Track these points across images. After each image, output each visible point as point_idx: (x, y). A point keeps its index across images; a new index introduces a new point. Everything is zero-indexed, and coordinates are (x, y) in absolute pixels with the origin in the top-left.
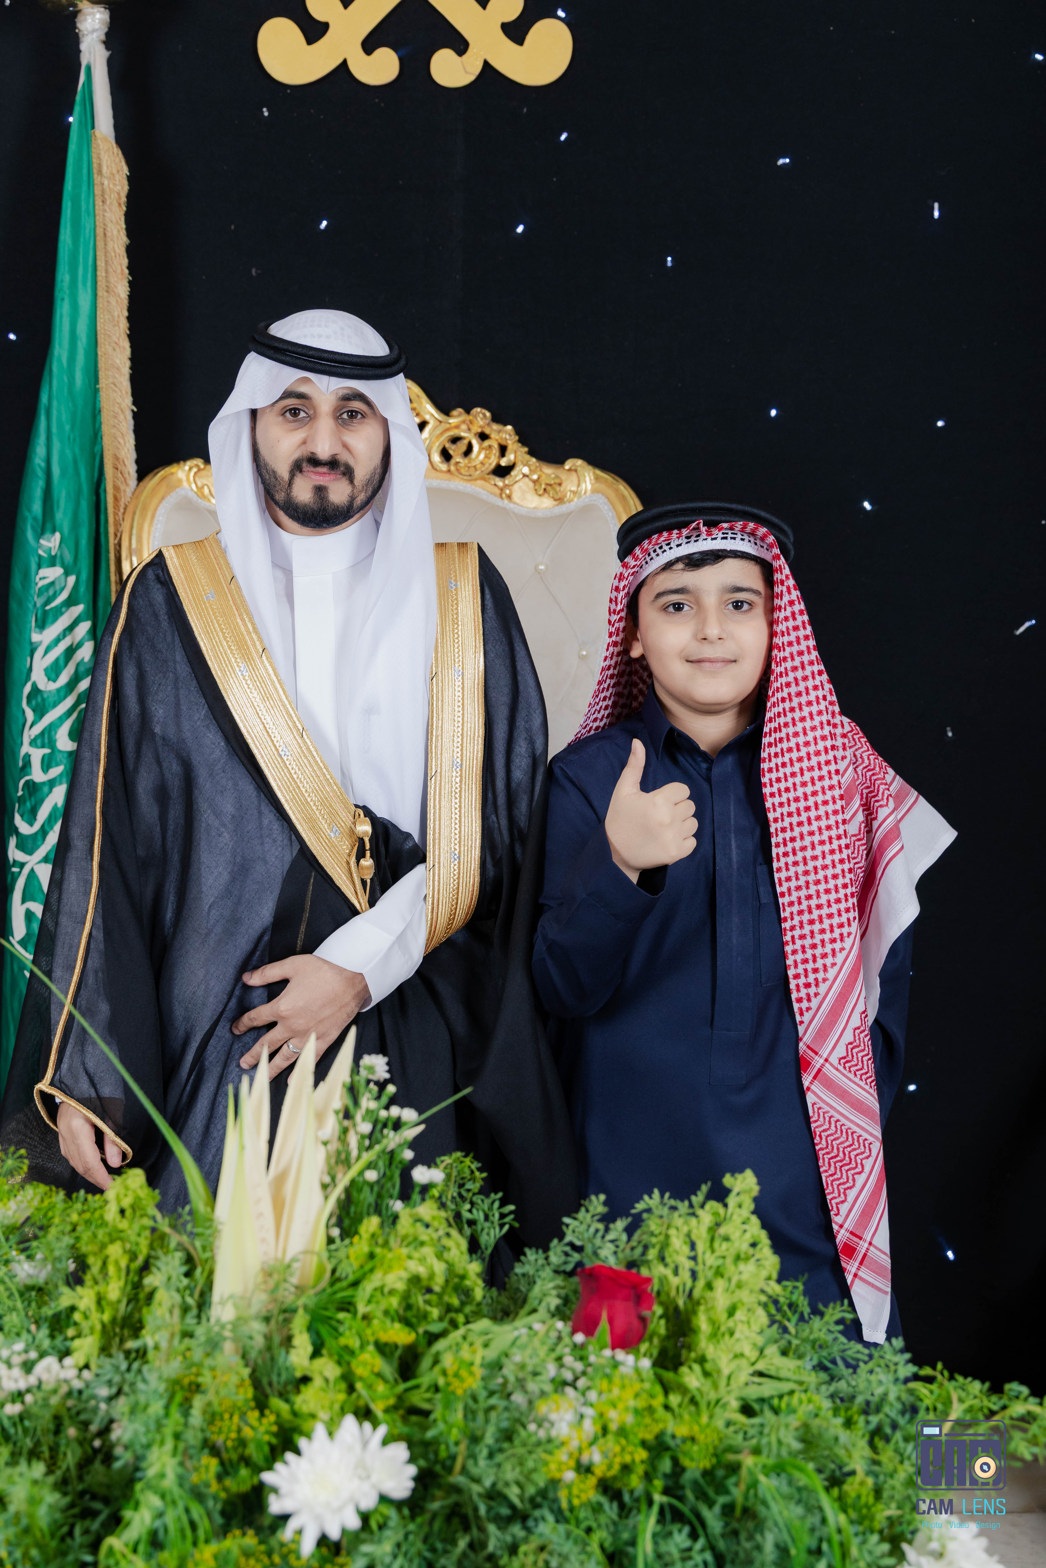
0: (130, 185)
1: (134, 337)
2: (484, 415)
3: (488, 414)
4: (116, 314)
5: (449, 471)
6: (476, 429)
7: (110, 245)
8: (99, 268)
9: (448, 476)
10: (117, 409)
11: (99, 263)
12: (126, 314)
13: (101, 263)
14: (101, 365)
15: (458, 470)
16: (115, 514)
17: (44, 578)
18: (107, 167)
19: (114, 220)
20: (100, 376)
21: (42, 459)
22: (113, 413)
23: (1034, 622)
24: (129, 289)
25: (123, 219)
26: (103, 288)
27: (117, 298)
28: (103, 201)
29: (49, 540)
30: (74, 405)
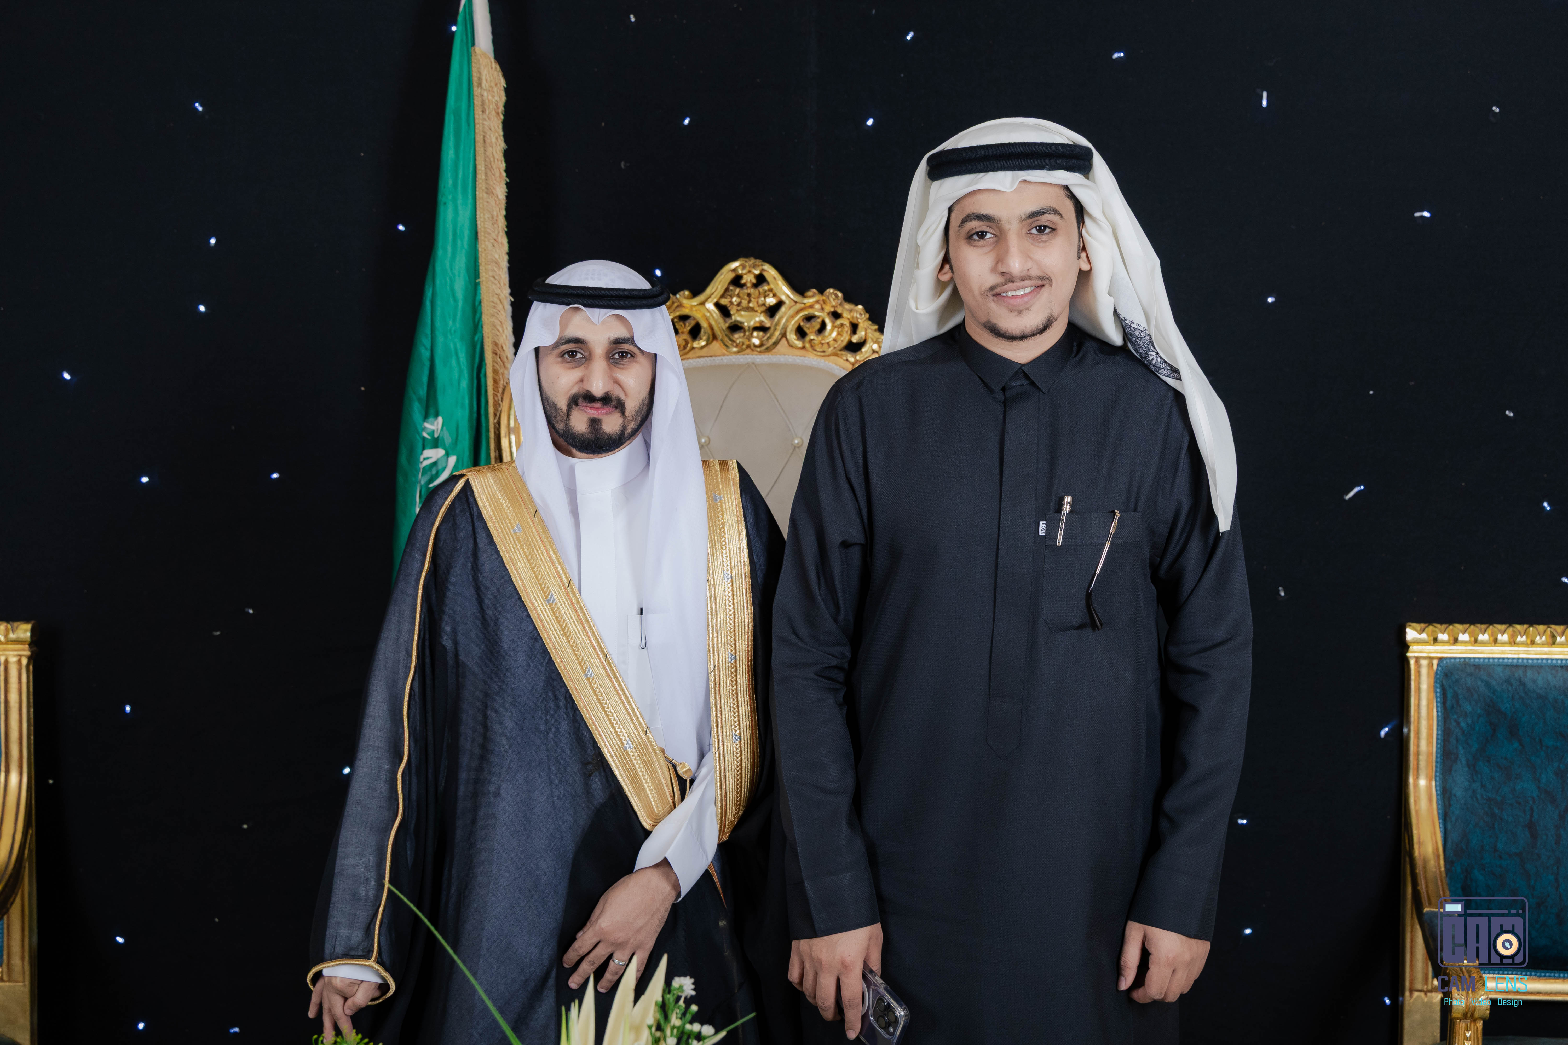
0: (507, 96)
1: (510, 234)
2: (837, 296)
3: (840, 294)
4: (495, 213)
5: (804, 348)
6: (829, 309)
7: (490, 150)
8: (479, 172)
9: (803, 352)
10: (496, 300)
11: (479, 167)
12: (504, 213)
13: (481, 168)
14: (482, 260)
15: (812, 346)
16: (495, 395)
17: (428, 458)
18: (486, 80)
19: (493, 129)
20: (481, 271)
21: (426, 349)
22: (492, 304)
23: (1362, 487)
24: (507, 190)
25: (501, 127)
26: (483, 190)
27: (496, 199)
28: (483, 112)
29: (432, 424)
30: (455, 300)
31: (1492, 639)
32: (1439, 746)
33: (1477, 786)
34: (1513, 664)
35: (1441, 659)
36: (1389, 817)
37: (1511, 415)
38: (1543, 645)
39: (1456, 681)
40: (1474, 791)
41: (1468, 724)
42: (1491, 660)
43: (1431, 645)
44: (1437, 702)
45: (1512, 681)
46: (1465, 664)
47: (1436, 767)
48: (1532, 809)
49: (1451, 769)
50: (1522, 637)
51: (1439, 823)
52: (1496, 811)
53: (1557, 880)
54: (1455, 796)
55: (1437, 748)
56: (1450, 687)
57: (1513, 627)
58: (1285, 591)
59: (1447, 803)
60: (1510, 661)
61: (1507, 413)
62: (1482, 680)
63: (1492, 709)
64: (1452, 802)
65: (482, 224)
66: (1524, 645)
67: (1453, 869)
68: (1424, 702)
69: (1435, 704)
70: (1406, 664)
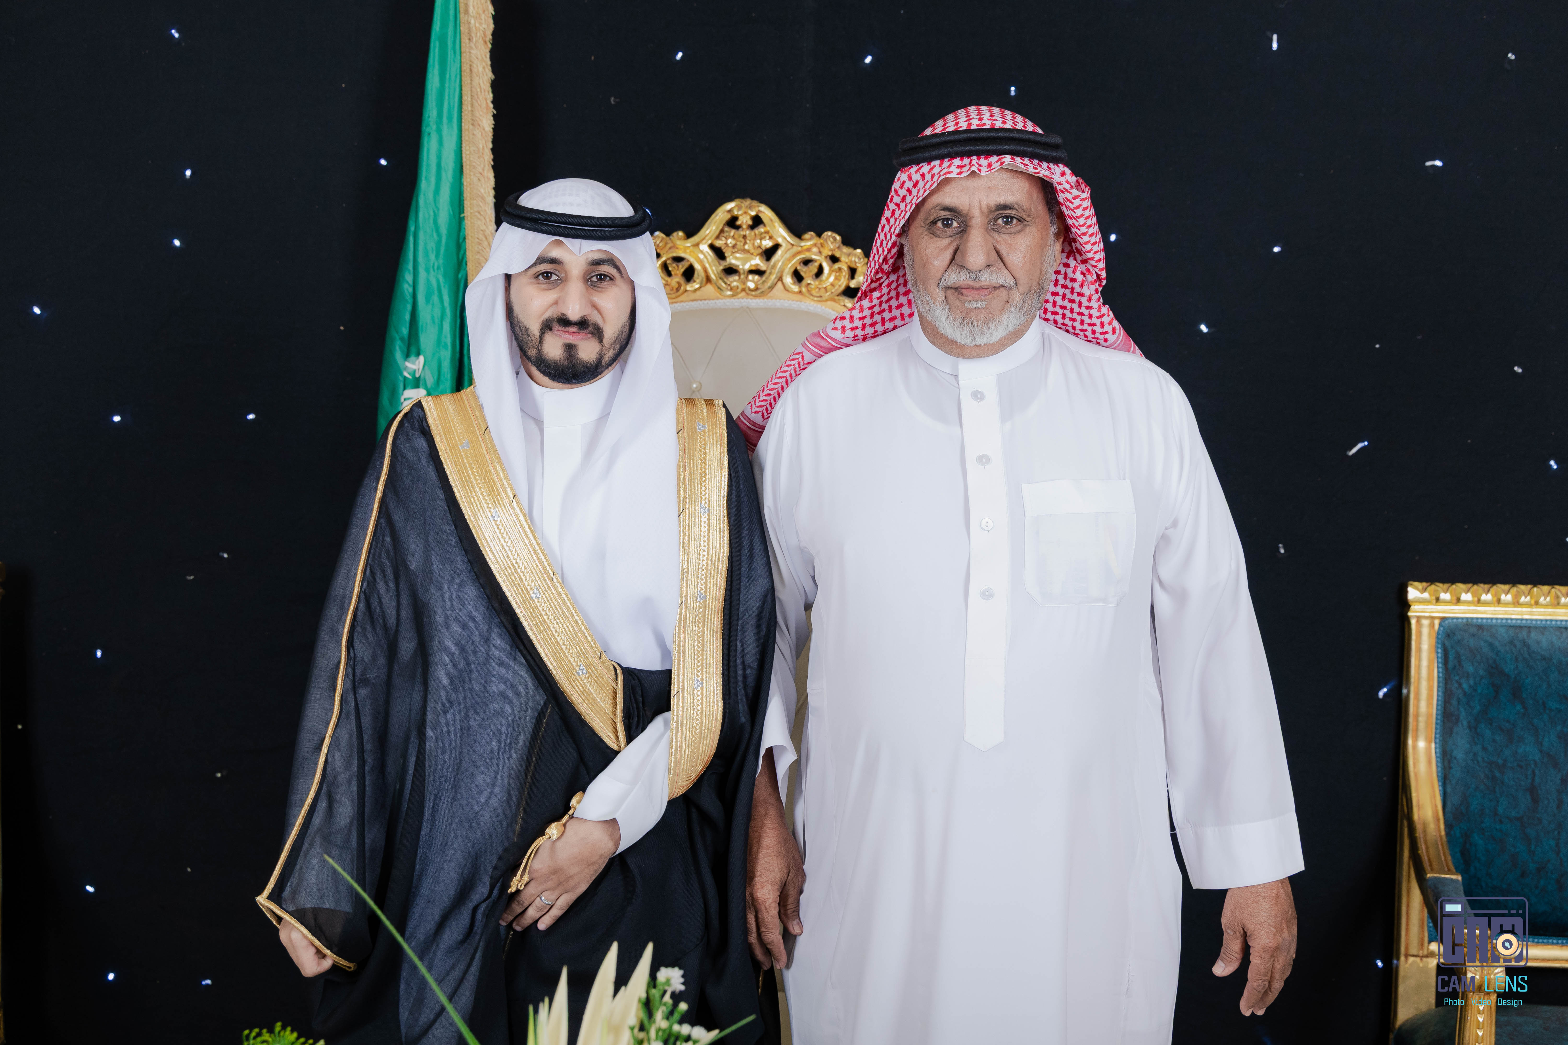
0: (495, 23)
1: (497, 165)
2: (835, 239)
3: (838, 238)
4: (481, 146)
5: (800, 292)
6: (827, 252)
7: (476, 80)
8: (465, 102)
9: (799, 296)
10: (481, 236)
11: (465, 98)
12: (491, 146)
13: (467, 98)
14: (467, 194)
15: (809, 291)
17: (409, 399)
18: (474, 7)
19: (480, 57)
20: (465, 206)
21: (409, 285)
22: (477, 240)
23: (1366, 443)
24: (493, 122)
25: (488, 55)
26: (469, 122)
27: (482, 131)
28: (470, 40)
29: (414, 363)
30: (439, 235)
31: (1495, 599)
32: (1439, 707)
33: (1478, 748)
34: (1516, 625)
35: (1443, 619)
36: (1385, 778)
37: (1520, 371)
38: (1546, 606)
39: (1459, 641)
40: (1475, 754)
41: (1470, 686)
42: (1494, 621)
43: (1432, 605)
44: (1438, 663)
45: (1516, 642)
46: (1467, 624)
47: (1436, 729)
48: (1534, 772)
49: (1451, 731)
50: (1526, 597)
51: (1439, 786)
52: (1497, 774)
53: (1557, 845)
54: (1455, 758)
55: (1437, 710)
56: (1452, 647)
57: (1517, 587)
58: (1284, 548)
59: (1446, 764)
60: (1514, 621)
61: (1516, 368)
62: (1485, 642)
63: (1495, 671)
64: (1452, 765)
65: (468, 157)
66: (1527, 606)
67: (1452, 832)
68: (1425, 663)
69: (1436, 665)
70: (1406, 623)
